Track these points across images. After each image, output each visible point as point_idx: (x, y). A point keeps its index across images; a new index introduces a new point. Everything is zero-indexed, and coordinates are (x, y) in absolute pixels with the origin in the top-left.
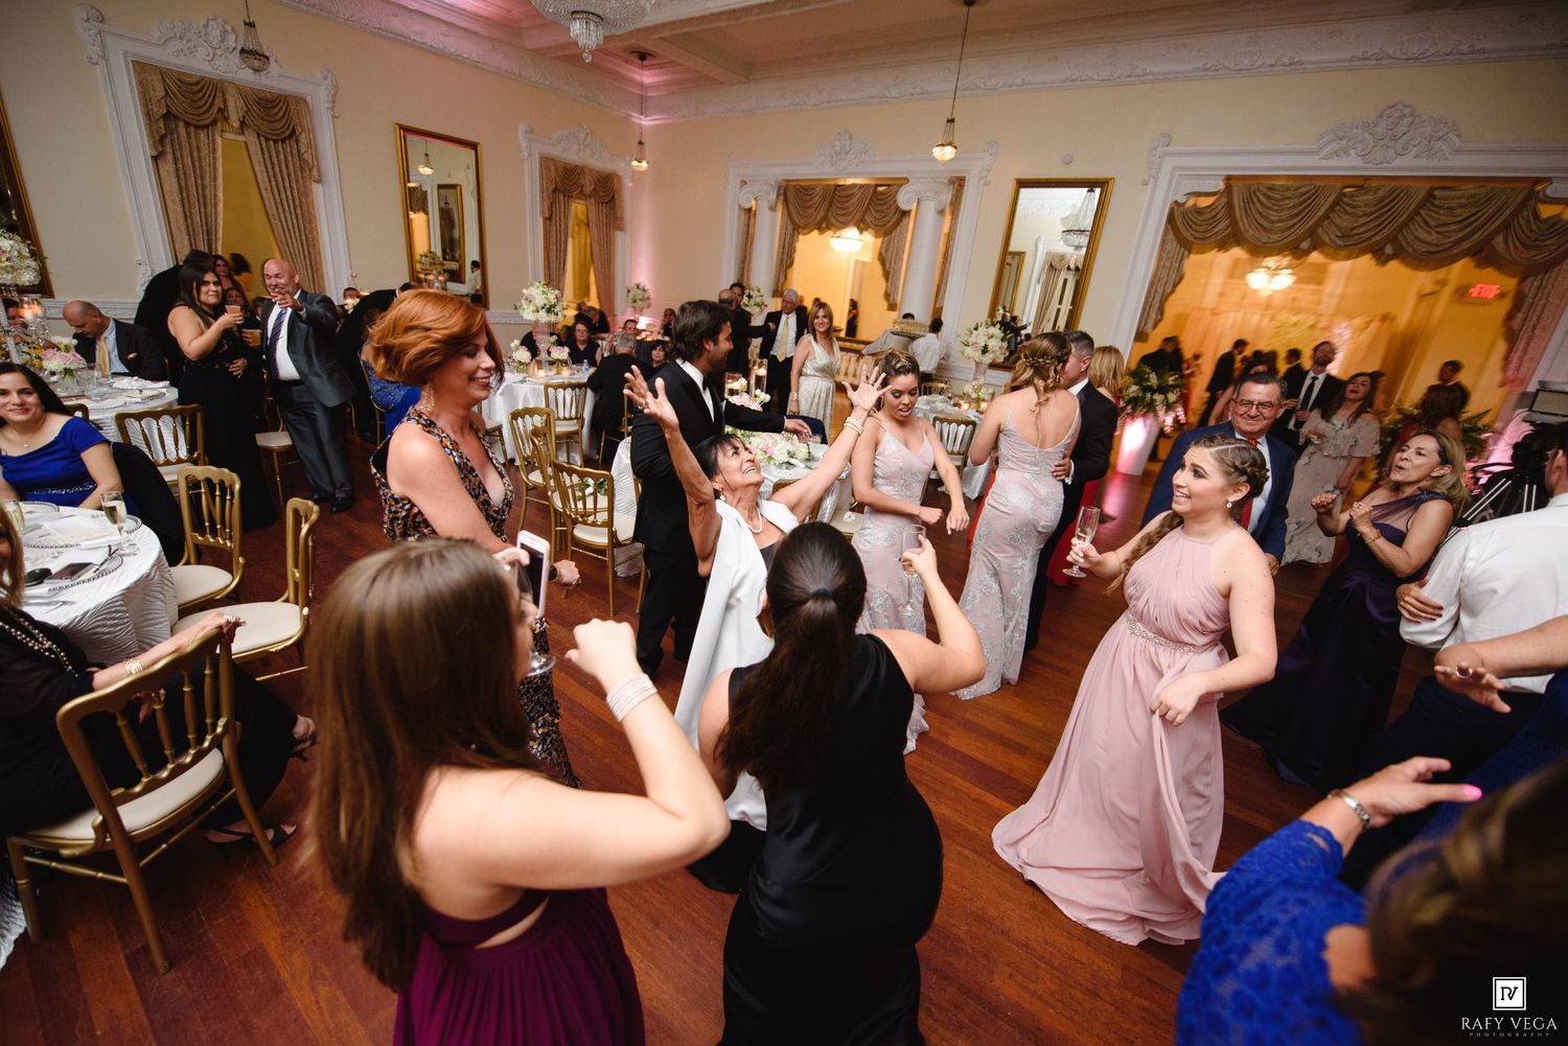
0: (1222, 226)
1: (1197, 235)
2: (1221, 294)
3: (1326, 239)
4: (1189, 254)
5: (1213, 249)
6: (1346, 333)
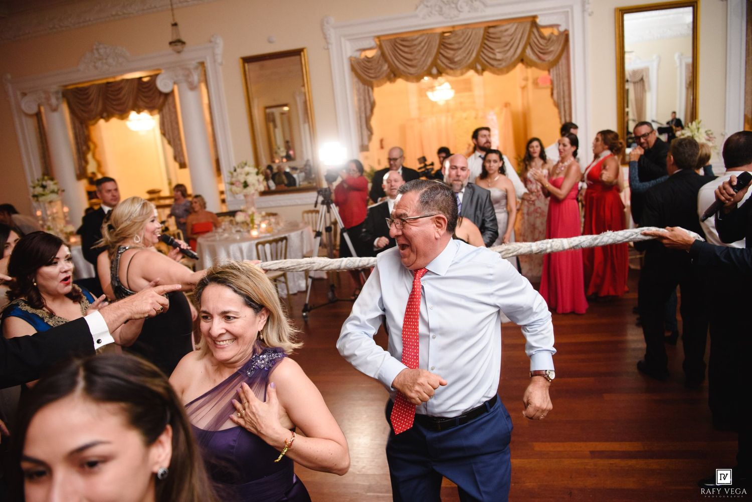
0: (384, 68)
1: (372, 76)
3: (445, 67)
4: (372, 89)
5: (385, 83)
6: (494, 117)
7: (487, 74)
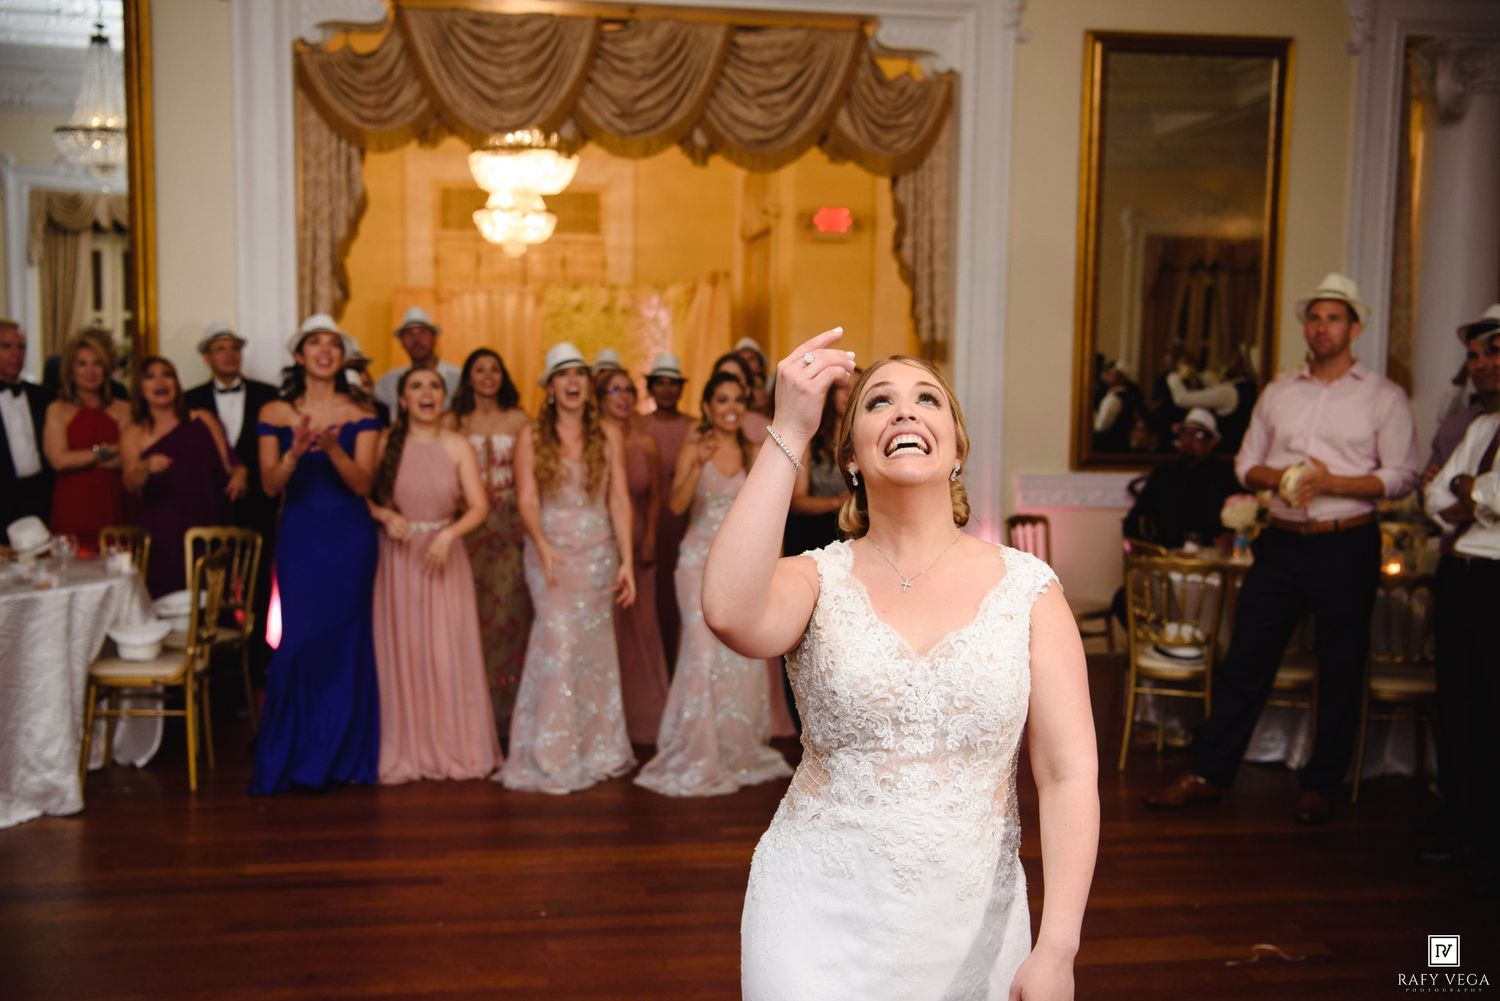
0: (409, 94)
1: (366, 113)
2: (437, 261)
3: (598, 120)
4: (362, 153)
5: (407, 141)
6: (664, 317)
7: (717, 162)
